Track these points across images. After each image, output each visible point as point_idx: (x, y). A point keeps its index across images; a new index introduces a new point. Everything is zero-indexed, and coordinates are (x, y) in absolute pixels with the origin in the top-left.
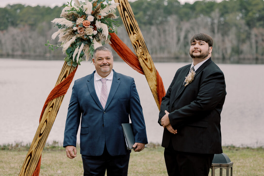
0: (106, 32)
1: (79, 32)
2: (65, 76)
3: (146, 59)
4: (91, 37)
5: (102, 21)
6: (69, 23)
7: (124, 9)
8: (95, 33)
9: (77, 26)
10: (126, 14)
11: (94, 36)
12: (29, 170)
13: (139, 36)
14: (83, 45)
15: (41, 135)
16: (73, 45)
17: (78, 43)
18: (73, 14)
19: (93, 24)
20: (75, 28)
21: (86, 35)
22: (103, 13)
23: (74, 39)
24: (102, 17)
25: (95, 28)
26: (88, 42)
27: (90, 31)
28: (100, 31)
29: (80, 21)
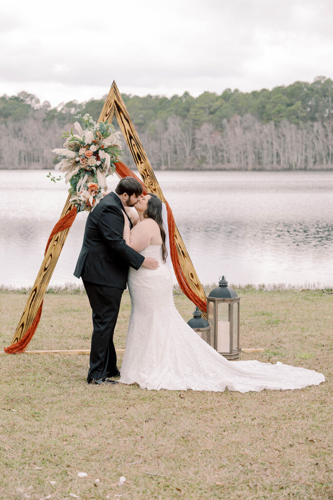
0: (108, 162)
1: (81, 162)
2: (70, 209)
3: (155, 190)
4: (94, 168)
5: (106, 150)
6: (72, 154)
7: (131, 137)
8: (99, 163)
9: (79, 156)
10: (133, 142)
11: (97, 167)
12: (34, 305)
13: (147, 165)
14: (86, 176)
15: (45, 269)
16: (78, 176)
17: (82, 174)
18: (76, 144)
19: (96, 154)
20: (77, 159)
21: (89, 166)
22: (106, 143)
23: (76, 170)
24: (105, 147)
25: (98, 158)
26: (92, 173)
27: (93, 162)
28: (103, 161)
29: (82, 151)
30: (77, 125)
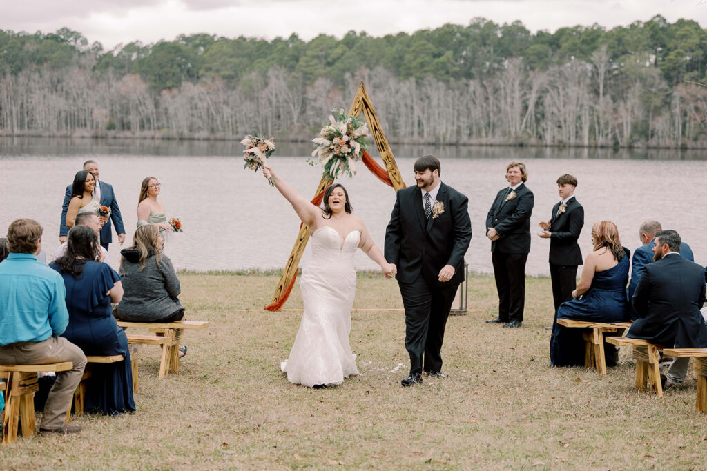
0: (357, 150)
1: (335, 150)
2: (323, 189)
3: (395, 174)
4: (346, 155)
5: (356, 140)
6: (327, 142)
7: (376, 129)
8: (350, 150)
9: (334, 145)
10: (377, 133)
11: (348, 154)
12: (291, 270)
13: (389, 152)
14: (339, 161)
15: (301, 240)
16: (331, 161)
17: (335, 160)
18: (330, 135)
19: (348, 143)
20: (332, 147)
21: (341, 153)
22: (357, 133)
23: (331, 156)
24: (356, 137)
25: (349, 147)
26: (344, 159)
27: (345, 149)
28: (353, 149)
29: (336, 140)
30: (331, 118)
